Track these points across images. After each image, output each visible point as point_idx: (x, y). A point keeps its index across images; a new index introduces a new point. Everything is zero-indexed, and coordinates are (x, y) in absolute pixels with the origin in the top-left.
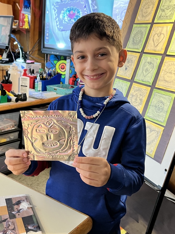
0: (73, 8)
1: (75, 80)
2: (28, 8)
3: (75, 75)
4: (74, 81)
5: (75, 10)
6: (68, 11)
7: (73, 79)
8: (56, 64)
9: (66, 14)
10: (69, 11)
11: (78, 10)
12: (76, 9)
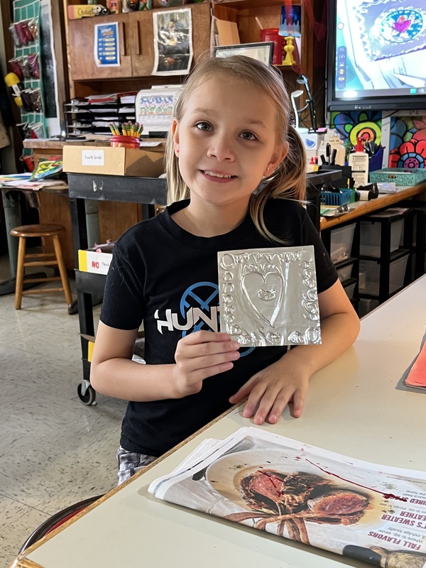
0: (404, 11)
1: (400, 160)
2: (296, 24)
3: (397, 150)
4: (397, 162)
5: (409, 14)
6: (392, 17)
7: (393, 157)
8: (350, 133)
9: (386, 26)
10: (395, 17)
11: (416, 13)
12: (411, 11)
